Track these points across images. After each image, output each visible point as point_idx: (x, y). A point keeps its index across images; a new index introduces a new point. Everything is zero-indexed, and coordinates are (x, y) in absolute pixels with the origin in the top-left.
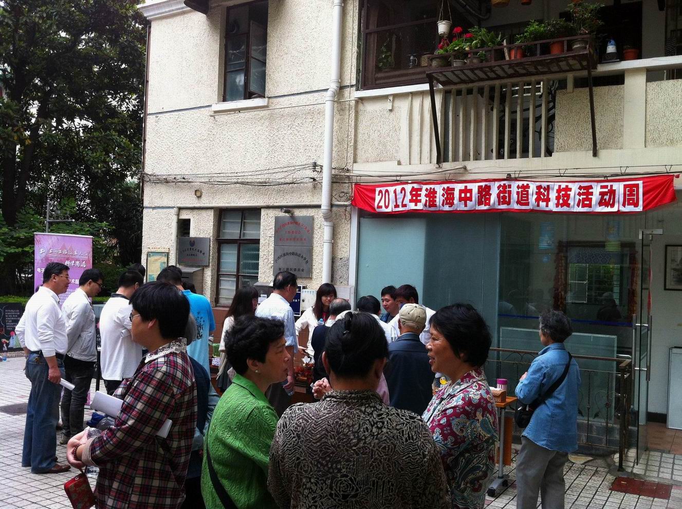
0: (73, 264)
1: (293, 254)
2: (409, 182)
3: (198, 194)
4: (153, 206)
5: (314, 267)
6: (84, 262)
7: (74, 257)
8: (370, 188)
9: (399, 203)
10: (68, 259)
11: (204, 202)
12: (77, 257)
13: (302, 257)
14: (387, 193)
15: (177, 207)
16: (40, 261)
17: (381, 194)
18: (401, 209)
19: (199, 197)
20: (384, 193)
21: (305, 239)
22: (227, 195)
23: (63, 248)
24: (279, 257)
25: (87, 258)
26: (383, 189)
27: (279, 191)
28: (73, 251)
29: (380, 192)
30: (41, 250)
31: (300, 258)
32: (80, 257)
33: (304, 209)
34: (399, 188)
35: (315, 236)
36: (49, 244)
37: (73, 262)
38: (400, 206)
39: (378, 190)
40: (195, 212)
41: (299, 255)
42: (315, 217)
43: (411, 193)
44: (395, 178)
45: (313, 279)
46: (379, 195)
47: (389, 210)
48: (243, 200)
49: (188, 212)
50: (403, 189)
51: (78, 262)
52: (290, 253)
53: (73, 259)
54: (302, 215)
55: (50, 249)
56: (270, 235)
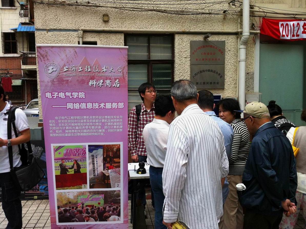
0: (101, 84)
1: (209, 71)
2: (303, 19)
3: (106, 19)
4: (48, 28)
5: (226, 81)
6: (117, 80)
7: (101, 75)
8: (275, 21)
9: (295, 34)
10: (93, 78)
11: (113, 26)
12: (106, 74)
13: (217, 73)
14: (287, 26)
15: (82, 30)
16: (50, 84)
17: (282, 26)
18: (295, 38)
19: (106, 22)
20: (285, 26)
21: (219, 59)
22: (138, 22)
23: (85, 63)
24: (196, 74)
25: (121, 74)
26: (285, 23)
27: (192, 20)
28: (100, 67)
29: (282, 25)
30: (50, 68)
31: (215, 74)
32: (110, 74)
33: (216, 36)
34: (296, 23)
35: (226, 57)
36: (62, 60)
37: (102, 81)
38: (295, 36)
39: (280, 23)
40: (102, 35)
41: (214, 72)
42: (226, 42)
43: (303, 27)
44: (293, 16)
45: (225, 90)
46: (281, 27)
47: (289, 38)
48: (156, 26)
49: (94, 35)
50: (298, 24)
51: (108, 82)
52: (206, 70)
53: (100, 78)
54: (214, 40)
55: (65, 65)
56: (185, 57)
